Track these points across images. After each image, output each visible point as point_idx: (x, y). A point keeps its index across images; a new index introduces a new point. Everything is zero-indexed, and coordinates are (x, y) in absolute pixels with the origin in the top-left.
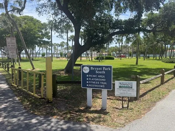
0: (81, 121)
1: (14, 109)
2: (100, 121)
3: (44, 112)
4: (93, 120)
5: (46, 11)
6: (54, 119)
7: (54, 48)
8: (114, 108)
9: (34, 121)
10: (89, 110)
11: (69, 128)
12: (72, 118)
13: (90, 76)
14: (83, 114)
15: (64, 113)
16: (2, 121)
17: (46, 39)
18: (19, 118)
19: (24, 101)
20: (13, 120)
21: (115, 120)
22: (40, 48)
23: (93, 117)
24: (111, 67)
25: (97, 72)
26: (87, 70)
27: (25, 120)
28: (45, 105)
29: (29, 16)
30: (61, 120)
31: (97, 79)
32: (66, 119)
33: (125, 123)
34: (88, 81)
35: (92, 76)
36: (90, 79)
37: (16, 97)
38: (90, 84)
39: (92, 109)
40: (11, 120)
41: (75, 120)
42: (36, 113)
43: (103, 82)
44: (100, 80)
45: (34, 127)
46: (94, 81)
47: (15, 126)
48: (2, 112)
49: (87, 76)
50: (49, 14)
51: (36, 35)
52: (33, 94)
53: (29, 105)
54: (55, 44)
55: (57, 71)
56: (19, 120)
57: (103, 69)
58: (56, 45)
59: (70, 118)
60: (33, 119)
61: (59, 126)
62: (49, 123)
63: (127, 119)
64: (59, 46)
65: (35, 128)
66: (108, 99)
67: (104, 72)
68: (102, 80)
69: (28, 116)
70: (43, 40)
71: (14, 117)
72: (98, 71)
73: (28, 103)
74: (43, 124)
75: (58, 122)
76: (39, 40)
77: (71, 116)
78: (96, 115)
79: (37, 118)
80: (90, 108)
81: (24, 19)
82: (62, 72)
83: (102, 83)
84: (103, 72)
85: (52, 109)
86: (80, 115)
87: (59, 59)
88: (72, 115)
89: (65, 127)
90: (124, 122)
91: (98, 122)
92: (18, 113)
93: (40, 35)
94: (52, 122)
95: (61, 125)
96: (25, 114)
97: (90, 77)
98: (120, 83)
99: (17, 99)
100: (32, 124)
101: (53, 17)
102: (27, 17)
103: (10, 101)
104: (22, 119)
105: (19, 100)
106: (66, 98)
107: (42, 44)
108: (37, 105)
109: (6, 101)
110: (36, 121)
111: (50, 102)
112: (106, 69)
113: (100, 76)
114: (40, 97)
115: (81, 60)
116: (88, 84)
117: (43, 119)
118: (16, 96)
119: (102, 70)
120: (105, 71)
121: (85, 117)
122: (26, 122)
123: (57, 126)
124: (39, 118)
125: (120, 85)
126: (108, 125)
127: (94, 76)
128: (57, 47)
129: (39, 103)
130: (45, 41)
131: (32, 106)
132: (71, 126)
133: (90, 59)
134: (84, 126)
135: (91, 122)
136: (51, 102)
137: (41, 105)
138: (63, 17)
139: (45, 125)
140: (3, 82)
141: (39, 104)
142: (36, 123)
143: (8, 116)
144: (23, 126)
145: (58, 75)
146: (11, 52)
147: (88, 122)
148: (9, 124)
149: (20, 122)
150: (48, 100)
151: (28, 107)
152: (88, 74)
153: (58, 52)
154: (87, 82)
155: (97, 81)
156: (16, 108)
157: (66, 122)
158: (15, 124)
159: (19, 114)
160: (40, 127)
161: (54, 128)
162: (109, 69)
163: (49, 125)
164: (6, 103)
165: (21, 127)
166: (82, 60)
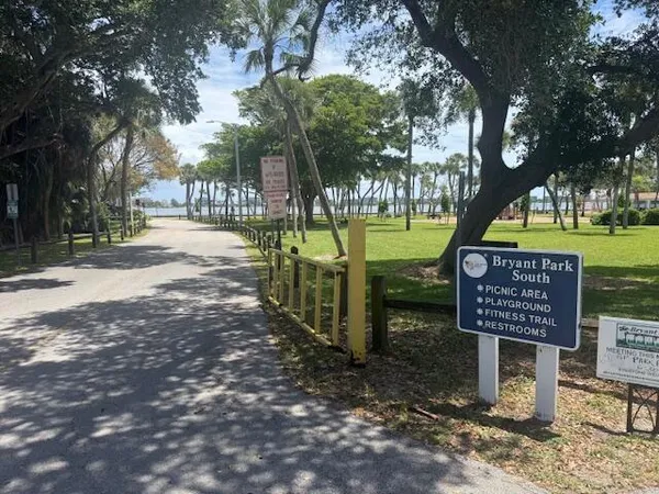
0: (437, 442)
1: (256, 368)
2: (508, 457)
3: (334, 389)
4: (483, 447)
5: (380, 56)
6: (353, 419)
7: (422, 182)
8: (588, 423)
9: (297, 410)
10: (483, 413)
11: (390, 452)
12: (412, 425)
13: (488, 288)
14: (453, 421)
15: (392, 406)
16: (220, 396)
17: (393, 149)
18: (262, 394)
19: (289, 350)
20: (247, 398)
21: (572, 465)
22: (373, 183)
23: (488, 437)
24: (573, 259)
25: (517, 276)
26: (477, 265)
27: (274, 402)
28: (341, 370)
29: (341, 74)
30: (377, 424)
31: (518, 305)
32: (391, 426)
33: (609, 487)
34: (483, 306)
35: (498, 290)
36: (488, 300)
37: (270, 336)
38: (490, 319)
39: (494, 412)
40: (242, 396)
41: (419, 435)
42: (310, 390)
43: (542, 314)
44: (529, 306)
45: (292, 426)
46: (505, 309)
47: (247, 413)
48: (228, 371)
49: (480, 288)
50: (389, 66)
51: (361, 140)
52: (313, 331)
53: (298, 363)
54: (427, 164)
55: (410, 266)
56: (261, 399)
57: (544, 268)
58: (431, 168)
59: (403, 425)
60: (297, 403)
61: (363, 441)
62: (335, 424)
63: (625, 474)
64: (442, 172)
65: (294, 430)
66: (561, 383)
67: (547, 279)
68: (538, 307)
69: (287, 395)
70: (384, 152)
71: (252, 389)
72: (522, 271)
73: (297, 358)
74: (320, 424)
75: (362, 428)
76: (369, 156)
77: (411, 421)
78: (503, 434)
79: (309, 403)
80: (488, 406)
81: (324, 89)
82: (427, 270)
83: (538, 320)
84: (541, 279)
85: (358, 386)
86: (442, 424)
87: (436, 221)
88: (414, 418)
89: (378, 446)
90: (607, 481)
91: (500, 456)
92: (262, 380)
93: (374, 139)
94: (345, 425)
95: (370, 439)
96: (280, 387)
97: (490, 294)
98: (623, 329)
99: (272, 342)
100: (289, 419)
101: (404, 74)
102: (334, 81)
103: (253, 344)
104: (269, 399)
105: (276, 345)
106: (412, 361)
107: (378, 169)
108: (317, 368)
109: (243, 343)
110: (303, 414)
111: (357, 362)
112: (554, 267)
113: (530, 293)
114: (330, 343)
115: (525, 225)
116: (483, 318)
117: (323, 412)
118: (273, 333)
119: (538, 270)
120: (548, 272)
121: (461, 431)
122: (276, 408)
123: (356, 438)
124: (312, 404)
125: (621, 336)
126: (533, 478)
127: (505, 291)
128: (433, 175)
129: (326, 361)
130: (388, 158)
131: (305, 368)
132: (401, 447)
133: (569, 221)
134: (442, 458)
135: (474, 452)
136: (361, 366)
137: (331, 369)
138: (441, 68)
139: (325, 428)
140: (249, 289)
141: (325, 366)
142: (301, 418)
143: (238, 383)
144: (267, 418)
145: (412, 278)
146: (273, 202)
147: (463, 449)
148: (235, 406)
149: (261, 406)
150: (352, 358)
151: (294, 370)
152: (483, 280)
153: (435, 196)
154: (480, 311)
155: (519, 311)
156: (264, 366)
157: (387, 435)
158: (249, 408)
159: (264, 384)
160: (307, 431)
161: (344, 443)
162: (568, 268)
163: (334, 430)
164: (242, 349)
165: (260, 420)
166: (529, 226)
